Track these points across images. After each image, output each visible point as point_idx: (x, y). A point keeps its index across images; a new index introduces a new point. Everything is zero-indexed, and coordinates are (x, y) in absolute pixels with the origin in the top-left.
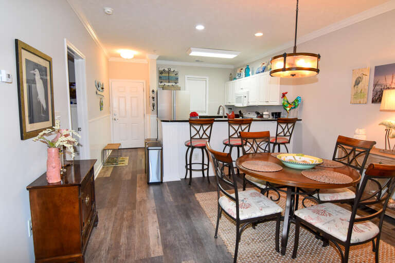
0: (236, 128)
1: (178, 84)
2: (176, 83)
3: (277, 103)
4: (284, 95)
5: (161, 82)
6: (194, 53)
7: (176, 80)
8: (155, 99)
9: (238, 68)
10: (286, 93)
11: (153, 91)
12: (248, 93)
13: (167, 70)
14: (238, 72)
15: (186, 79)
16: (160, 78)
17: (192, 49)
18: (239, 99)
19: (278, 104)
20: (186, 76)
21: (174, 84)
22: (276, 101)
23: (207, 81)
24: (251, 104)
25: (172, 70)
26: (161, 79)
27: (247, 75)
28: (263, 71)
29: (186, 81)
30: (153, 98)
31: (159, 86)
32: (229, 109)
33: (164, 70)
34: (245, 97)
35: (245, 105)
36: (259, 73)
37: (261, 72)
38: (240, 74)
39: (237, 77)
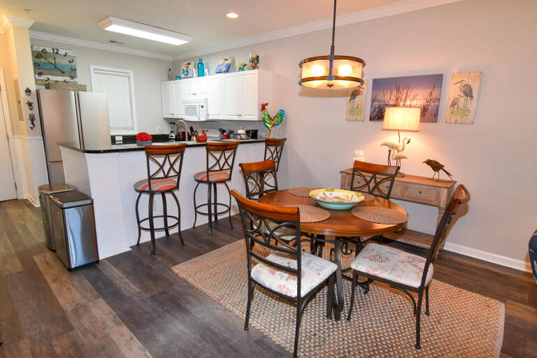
0: (218, 157)
1: (76, 80)
2: (72, 78)
3: (255, 118)
4: (263, 107)
5: (40, 74)
6: (115, 28)
7: (73, 73)
8: (35, 106)
10: (267, 104)
11: (28, 91)
12: (206, 101)
13: (49, 50)
14: (184, 67)
15: (92, 70)
16: (36, 65)
17: (112, 18)
18: (191, 109)
19: (257, 119)
20: (92, 67)
21: (68, 79)
22: (253, 115)
23: (132, 79)
24: (211, 118)
25: (62, 52)
26: (39, 68)
27: (201, 73)
28: (227, 71)
29: (93, 75)
30: (30, 104)
31: (36, 80)
32: (171, 123)
33: (44, 51)
34: (202, 107)
35: (203, 119)
36: (221, 72)
37: (225, 72)
38: (187, 72)
39: (183, 76)
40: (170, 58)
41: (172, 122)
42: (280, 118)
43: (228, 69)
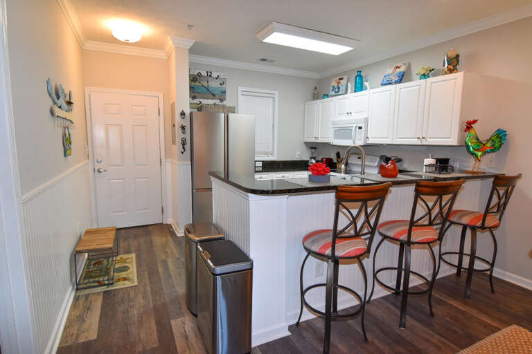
1: (225, 103)
2: (222, 100)
4: (469, 126)
5: (194, 98)
7: (222, 96)
8: (188, 129)
9: (334, 76)
10: (475, 122)
11: (183, 114)
12: (367, 119)
13: (204, 73)
14: (334, 84)
15: (240, 93)
16: (191, 88)
20: (240, 89)
21: (217, 102)
22: (448, 135)
23: (277, 99)
25: (214, 75)
26: (194, 93)
27: (359, 87)
28: (400, 81)
29: (241, 98)
30: (183, 128)
31: (191, 104)
33: (199, 75)
34: (360, 128)
35: (359, 143)
36: (390, 84)
37: (396, 82)
38: (339, 88)
39: (333, 93)
40: (317, 76)
41: (313, 147)
42: (499, 140)
43: (402, 78)
